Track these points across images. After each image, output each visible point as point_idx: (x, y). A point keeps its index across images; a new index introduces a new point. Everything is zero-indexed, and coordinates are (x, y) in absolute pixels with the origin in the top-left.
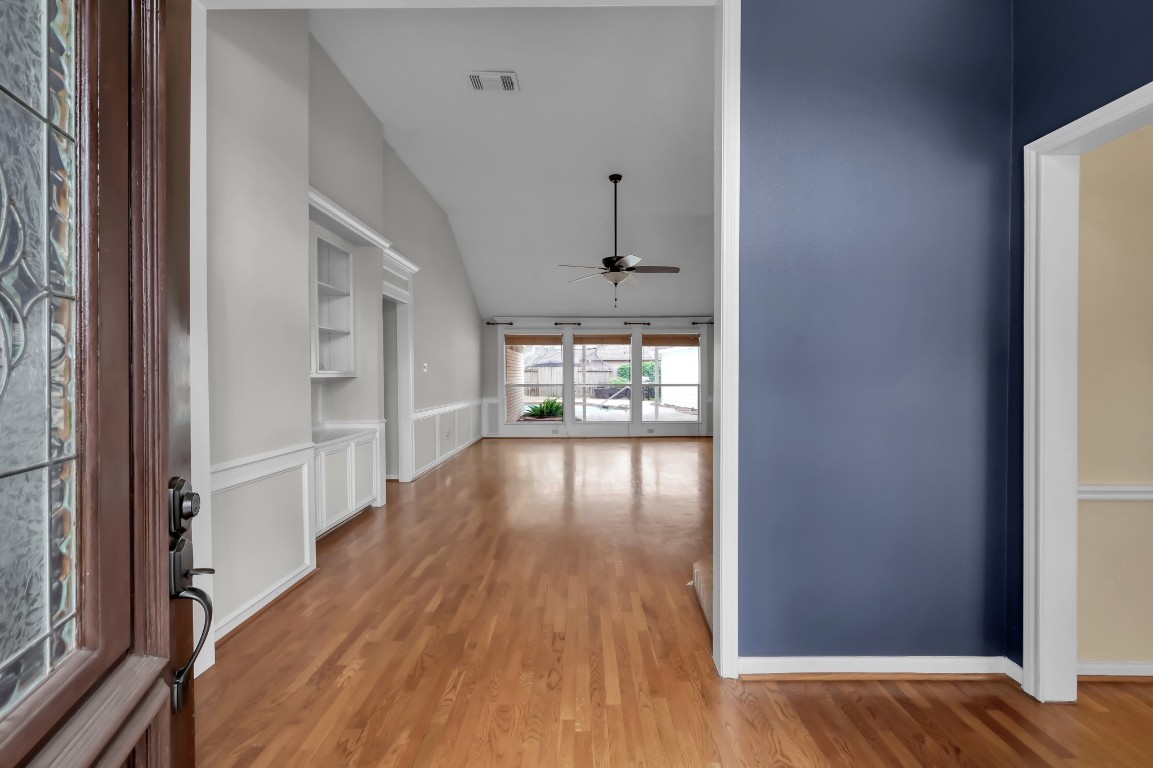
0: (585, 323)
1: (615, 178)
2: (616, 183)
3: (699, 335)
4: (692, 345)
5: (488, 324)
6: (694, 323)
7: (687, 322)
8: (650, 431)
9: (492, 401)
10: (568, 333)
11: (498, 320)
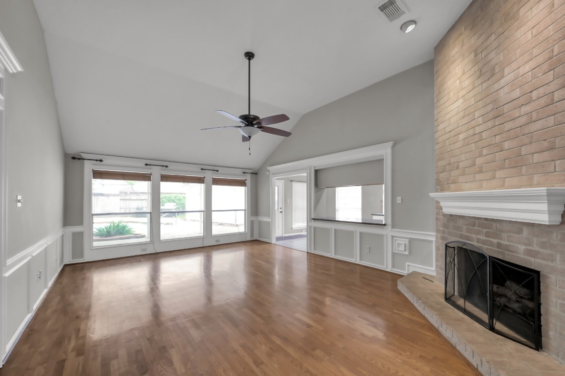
0: (172, 166)
1: (250, 56)
2: (249, 59)
3: (246, 180)
4: (242, 186)
5: (74, 158)
6: (244, 173)
7: (239, 171)
8: (218, 241)
9: (77, 229)
10: (156, 172)
11: (85, 156)
